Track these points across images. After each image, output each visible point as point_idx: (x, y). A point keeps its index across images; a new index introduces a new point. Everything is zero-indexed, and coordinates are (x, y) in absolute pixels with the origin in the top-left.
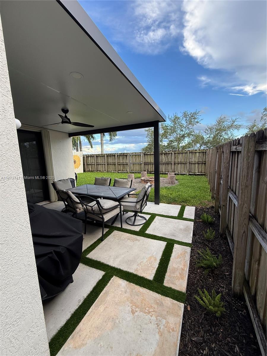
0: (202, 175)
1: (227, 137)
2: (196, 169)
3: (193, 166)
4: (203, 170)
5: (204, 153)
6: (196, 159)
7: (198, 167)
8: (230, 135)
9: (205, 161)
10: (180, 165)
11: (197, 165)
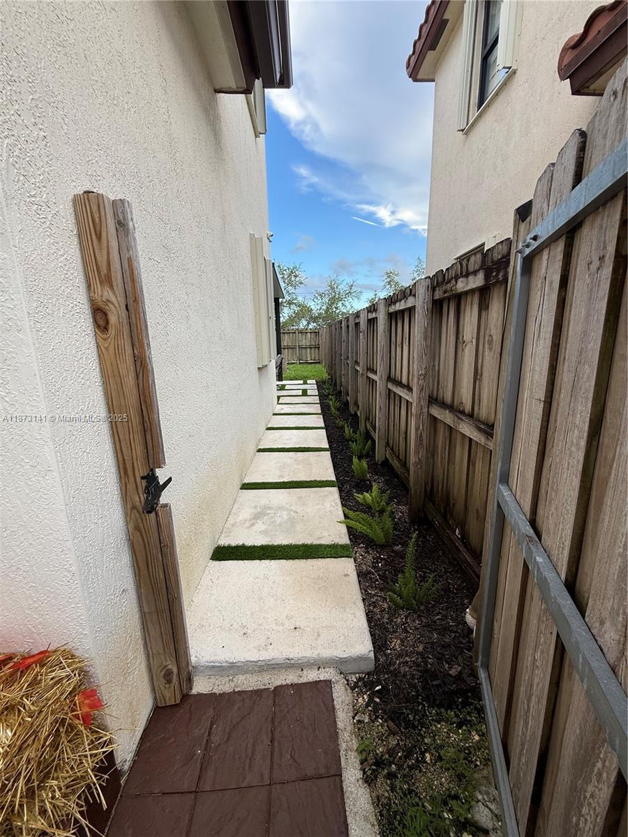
0: (316, 363)
1: (345, 311)
2: (309, 355)
3: (304, 351)
4: (317, 356)
5: (316, 333)
6: (307, 341)
7: (311, 353)
8: (349, 307)
9: (318, 345)
10: (286, 350)
11: (308, 350)
